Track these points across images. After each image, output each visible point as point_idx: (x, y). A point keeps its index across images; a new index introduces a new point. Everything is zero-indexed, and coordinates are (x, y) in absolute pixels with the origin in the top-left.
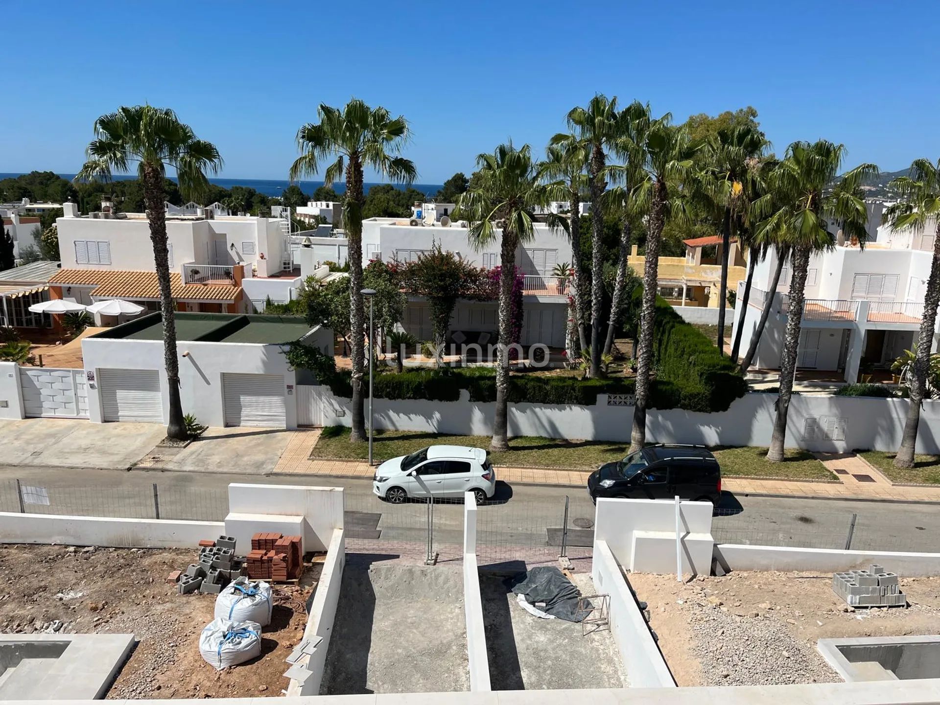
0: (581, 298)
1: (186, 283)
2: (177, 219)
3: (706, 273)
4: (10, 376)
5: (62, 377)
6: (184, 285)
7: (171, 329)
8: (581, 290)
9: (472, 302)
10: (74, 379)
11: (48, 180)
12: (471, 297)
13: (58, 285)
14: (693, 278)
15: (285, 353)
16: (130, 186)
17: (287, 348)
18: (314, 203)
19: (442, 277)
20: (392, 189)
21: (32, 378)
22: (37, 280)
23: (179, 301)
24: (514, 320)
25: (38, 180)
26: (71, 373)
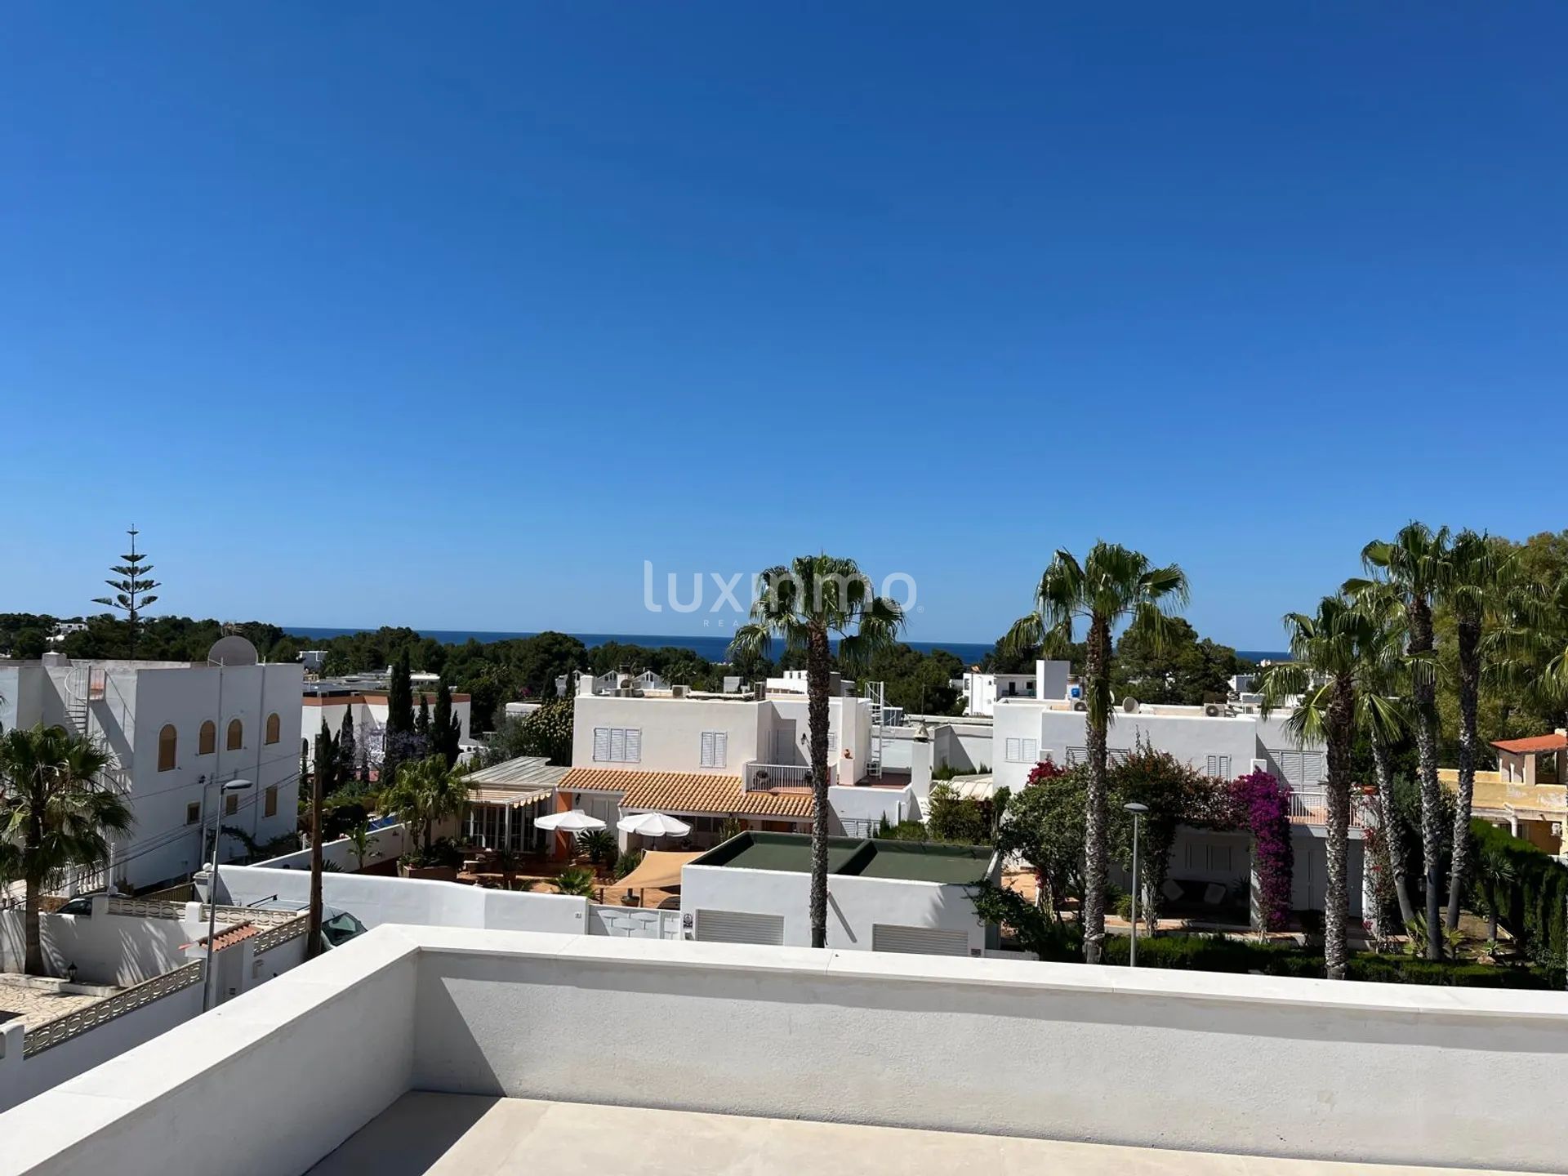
0: (1396, 831)
1: (747, 791)
2: (719, 698)
3: (1547, 797)
4: (578, 916)
5: (646, 921)
6: (745, 795)
7: (823, 855)
8: (1394, 818)
9: (1203, 831)
10: (662, 921)
11: (402, 639)
12: (1200, 825)
13: (566, 790)
14: (1526, 807)
15: (971, 898)
16: (519, 647)
17: (975, 891)
18: (795, 673)
19: (1159, 790)
20: (909, 651)
21: (604, 920)
22: (536, 783)
23: (742, 817)
24: (1280, 864)
25: (388, 639)
26: (659, 916)
